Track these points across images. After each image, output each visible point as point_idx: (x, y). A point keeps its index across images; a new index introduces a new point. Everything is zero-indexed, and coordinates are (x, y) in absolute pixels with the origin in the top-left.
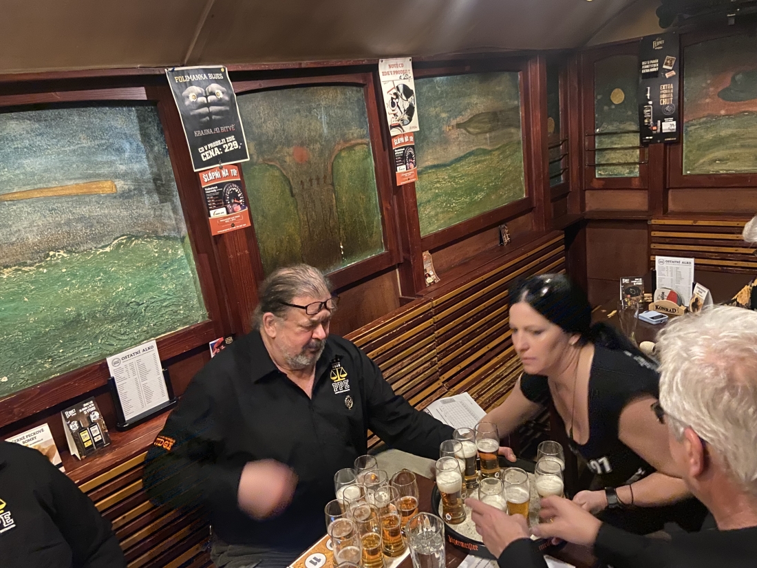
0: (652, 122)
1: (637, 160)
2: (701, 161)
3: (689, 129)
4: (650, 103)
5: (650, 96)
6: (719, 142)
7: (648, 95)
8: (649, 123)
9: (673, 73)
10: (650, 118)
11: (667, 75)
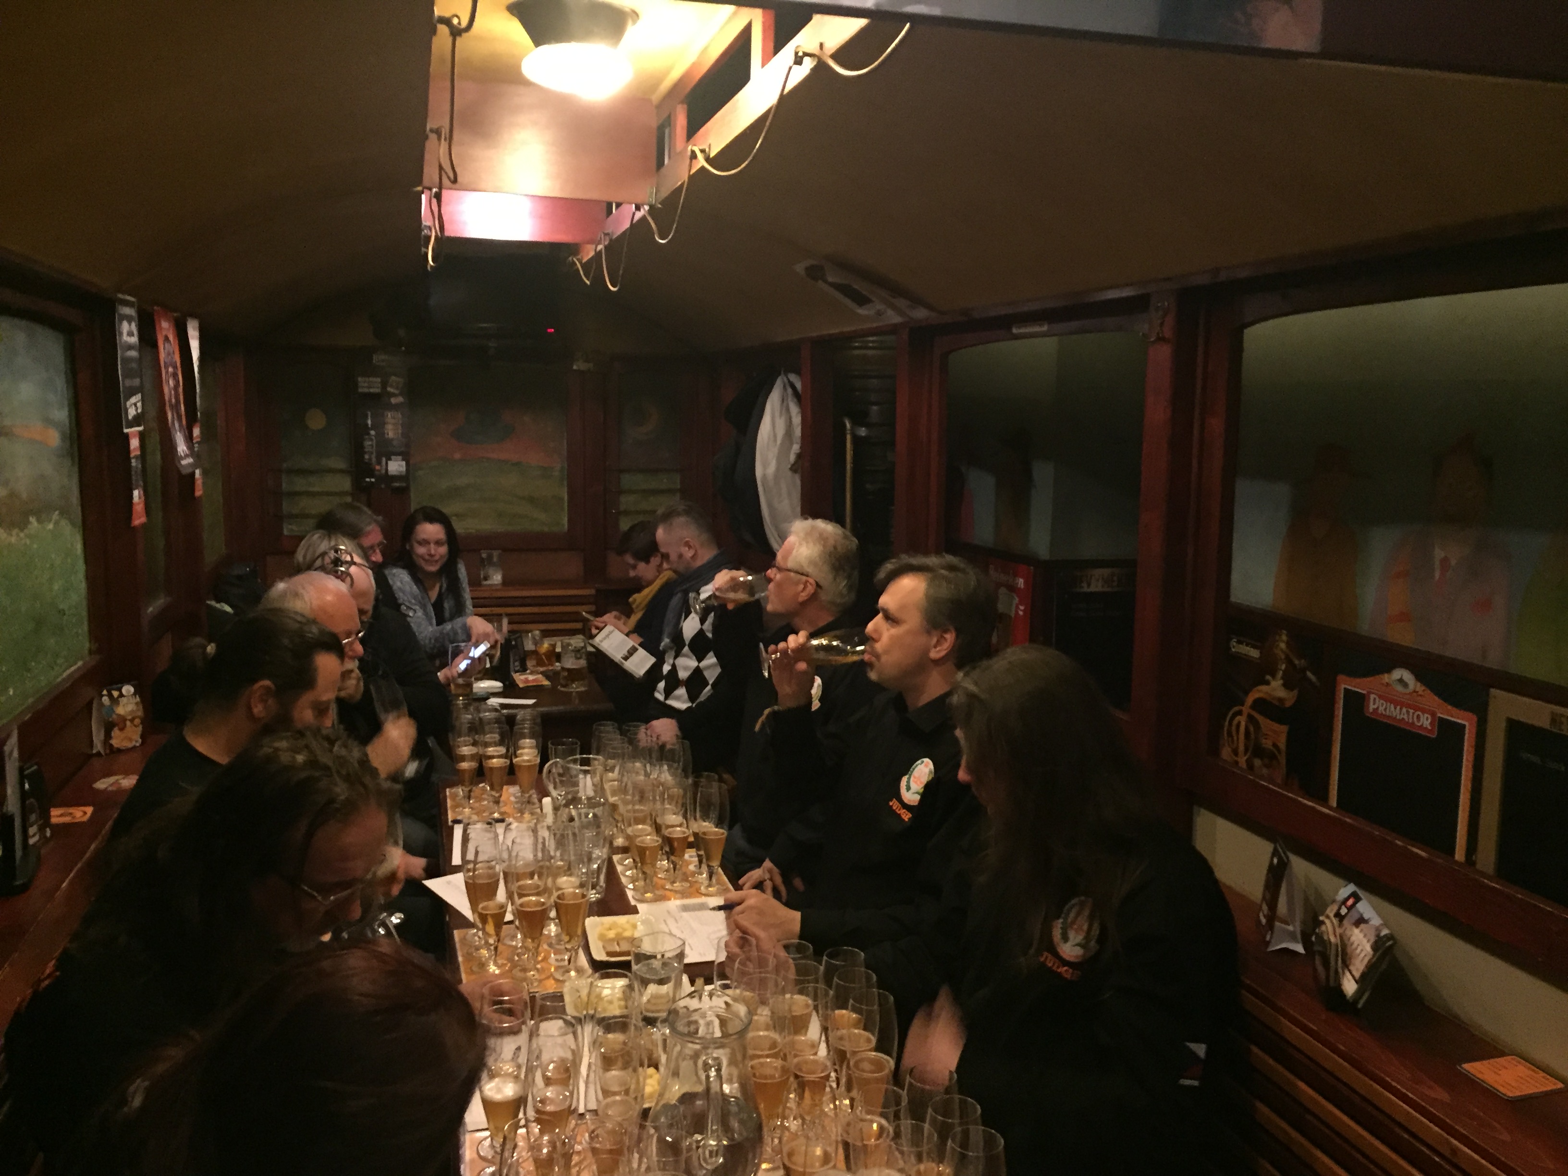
0: (374, 460)
3: (421, 473)
4: (373, 432)
5: (372, 425)
7: (369, 422)
8: (370, 459)
9: (400, 399)
10: (372, 453)
11: (393, 401)
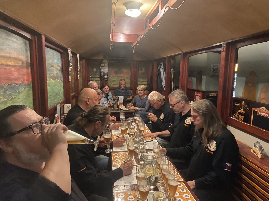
1: (99, 83)
2: (111, 84)
3: (109, 78)
4: (103, 72)
6: (114, 81)
9: (107, 67)
10: (103, 75)
